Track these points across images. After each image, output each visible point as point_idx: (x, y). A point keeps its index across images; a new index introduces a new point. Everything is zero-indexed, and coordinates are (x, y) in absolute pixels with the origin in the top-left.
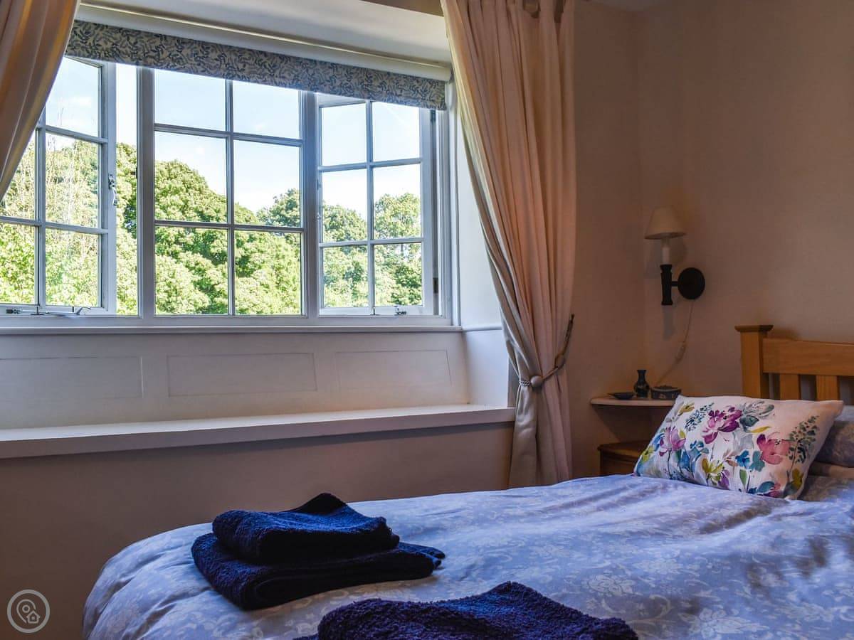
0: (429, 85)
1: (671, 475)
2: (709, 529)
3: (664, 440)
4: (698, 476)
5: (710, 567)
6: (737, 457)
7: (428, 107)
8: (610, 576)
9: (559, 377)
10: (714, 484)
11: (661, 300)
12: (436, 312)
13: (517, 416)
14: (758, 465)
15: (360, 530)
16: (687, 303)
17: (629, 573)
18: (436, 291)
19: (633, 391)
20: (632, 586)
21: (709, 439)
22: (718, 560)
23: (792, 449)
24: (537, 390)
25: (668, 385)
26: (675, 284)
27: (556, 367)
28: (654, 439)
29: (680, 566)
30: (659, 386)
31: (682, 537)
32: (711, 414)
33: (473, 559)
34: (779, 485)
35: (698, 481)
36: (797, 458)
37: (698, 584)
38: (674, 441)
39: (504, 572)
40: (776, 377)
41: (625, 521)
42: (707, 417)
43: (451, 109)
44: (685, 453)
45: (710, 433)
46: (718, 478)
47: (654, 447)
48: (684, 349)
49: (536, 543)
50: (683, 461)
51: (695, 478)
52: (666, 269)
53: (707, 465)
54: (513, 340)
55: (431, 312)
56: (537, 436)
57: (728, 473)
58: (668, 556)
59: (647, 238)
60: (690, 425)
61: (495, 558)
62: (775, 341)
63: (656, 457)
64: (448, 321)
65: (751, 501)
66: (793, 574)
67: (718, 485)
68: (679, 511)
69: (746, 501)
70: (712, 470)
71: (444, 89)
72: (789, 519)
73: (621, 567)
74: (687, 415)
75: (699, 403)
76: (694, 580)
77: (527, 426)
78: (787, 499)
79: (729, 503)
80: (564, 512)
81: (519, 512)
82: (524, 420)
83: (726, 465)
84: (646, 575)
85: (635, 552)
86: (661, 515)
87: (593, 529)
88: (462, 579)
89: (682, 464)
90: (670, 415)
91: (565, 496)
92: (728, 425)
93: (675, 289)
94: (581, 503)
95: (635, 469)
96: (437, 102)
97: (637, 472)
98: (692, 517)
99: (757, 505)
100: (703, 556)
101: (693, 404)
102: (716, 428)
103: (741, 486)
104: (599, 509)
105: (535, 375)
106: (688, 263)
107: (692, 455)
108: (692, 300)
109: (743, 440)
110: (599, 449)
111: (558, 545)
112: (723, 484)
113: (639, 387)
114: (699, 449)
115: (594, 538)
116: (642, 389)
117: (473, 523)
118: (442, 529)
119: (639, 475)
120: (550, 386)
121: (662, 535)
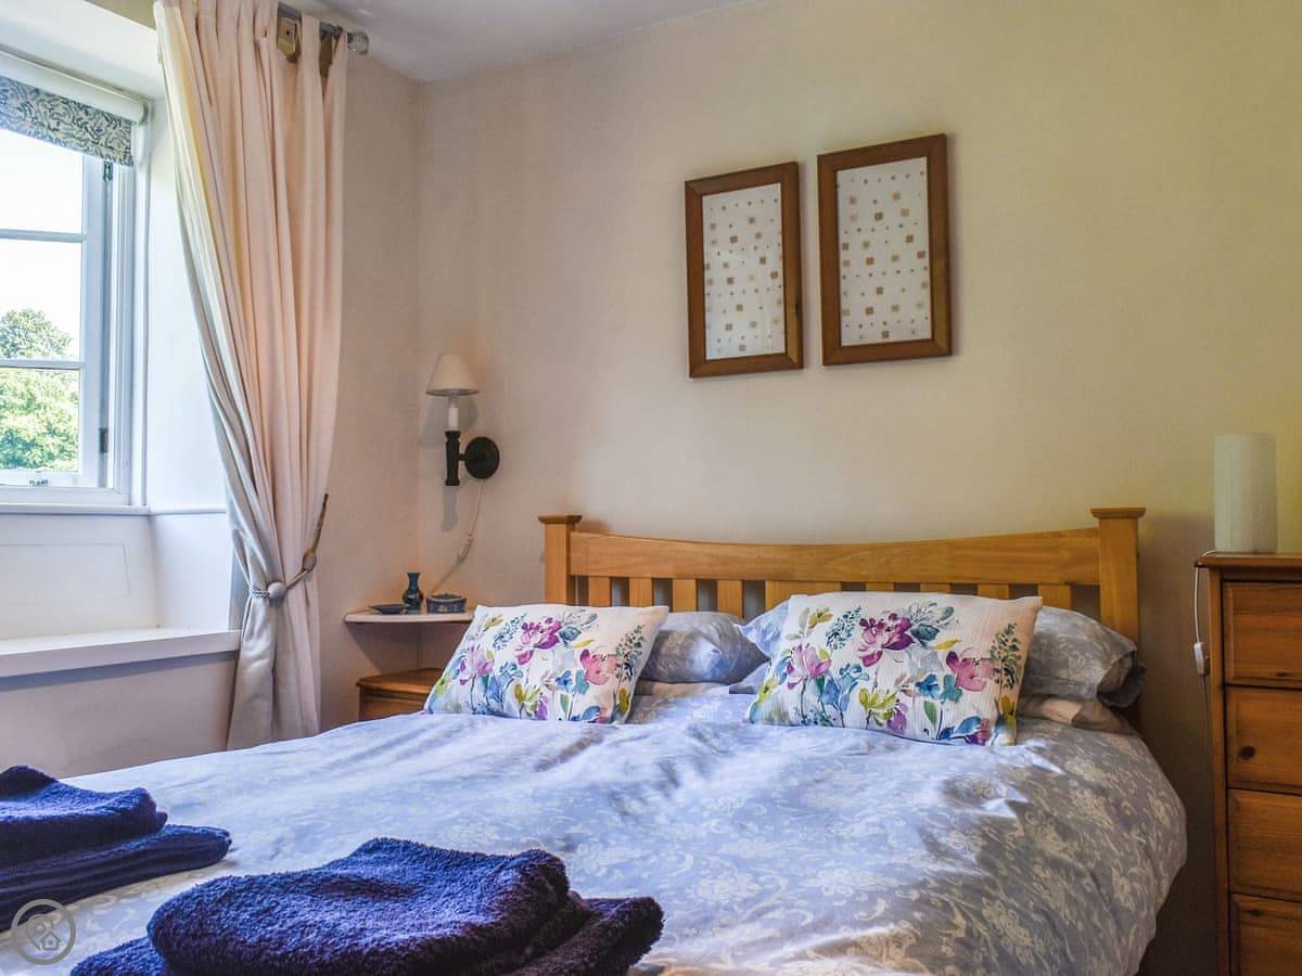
0: (106, 123)
1: (474, 710)
2: (544, 766)
3: (466, 665)
4: (509, 707)
5: (571, 800)
6: (558, 679)
7: (102, 156)
8: (468, 825)
9: (307, 583)
10: (529, 715)
11: (446, 477)
12: (102, 483)
13: (244, 643)
14: (582, 687)
15: (112, 809)
16: (477, 484)
17: (488, 820)
18: (103, 448)
19: (401, 602)
20: (497, 833)
21: (524, 658)
22: (578, 793)
23: (618, 666)
24: (277, 602)
25: (449, 593)
26: (462, 457)
27: (304, 570)
28: (451, 663)
29: (539, 805)
30: (436, 594)
31: (517, 777)
32: (525, 627)
33: (277, 832)
34: (605, 709)
35: (510, 714)
36: (624, 675)
37: (565, 820)
38: (480, 664)
39: (328, 841)
40: (584, 580)
41: (447, 766)
42: (520, 631)
43: (141, 165)
44: (494, 678)
45: (523, 652)
46: (533, 708)
47: (453, 673)
48: (469, 546)
49: (353, 802)
50: (491, 688)
51: (505, 711)
52: (453, 437)
53: (521, 692)
54: (243, 530)
55: (94, 484)
56: (275, 671)
57: (547, 700)
58: (522, 796)
59: (429, 393)
60: (500, 643)
61: (308, 827)
62: (584, 535)
63: (454, 686)
64: (123, 498)
65: (580, 730)
66: (655, 797)
67: (533, 717)
68: (502, 749)
69: (576, 731)
70: (528, 697)
71: (129, 132)
72: (628, 744)
73: (475, 814)
74: (494, 630)
75: (508, 614)
76: (559, 817)
77: (260, 657)
78: (614, 723)
79: (557, 735)
80: (357, 765)
81: (297, 771)
82: (256, 649)
83: (544, 690)
84: (506, 819)
85: (479, 798)
86: (486, 756)
87: (416, 778)
88: (273, 857)
89: (489, 693)
90: (471, 630)
91: (348, 747)
92: (545, 640)
93: (461, 464)
94: (373, 752)
95: (426, 706)
96: (118, 152)
97: (430, 708)
98: (520, 754)
99: (587, 733)
100: (559, 791)
101: (501, 616)
102: (532, 645)
103: (562, 714)
104: (399, 758)
105: (274, 581)
106: (480, 429)
107: (502, 680)
108: (482, 481)
109: (564, 657)
110: (357, 685)
111: (383, 801)
112: (540, 714)
113: (410, 597)
114: (512, 672)
115: (422, 788)
116: (413, 600)
117: (239, 791)
118: (199, 804)
119: (432, 713)
120: (295, 598)
121: (496, 777)
